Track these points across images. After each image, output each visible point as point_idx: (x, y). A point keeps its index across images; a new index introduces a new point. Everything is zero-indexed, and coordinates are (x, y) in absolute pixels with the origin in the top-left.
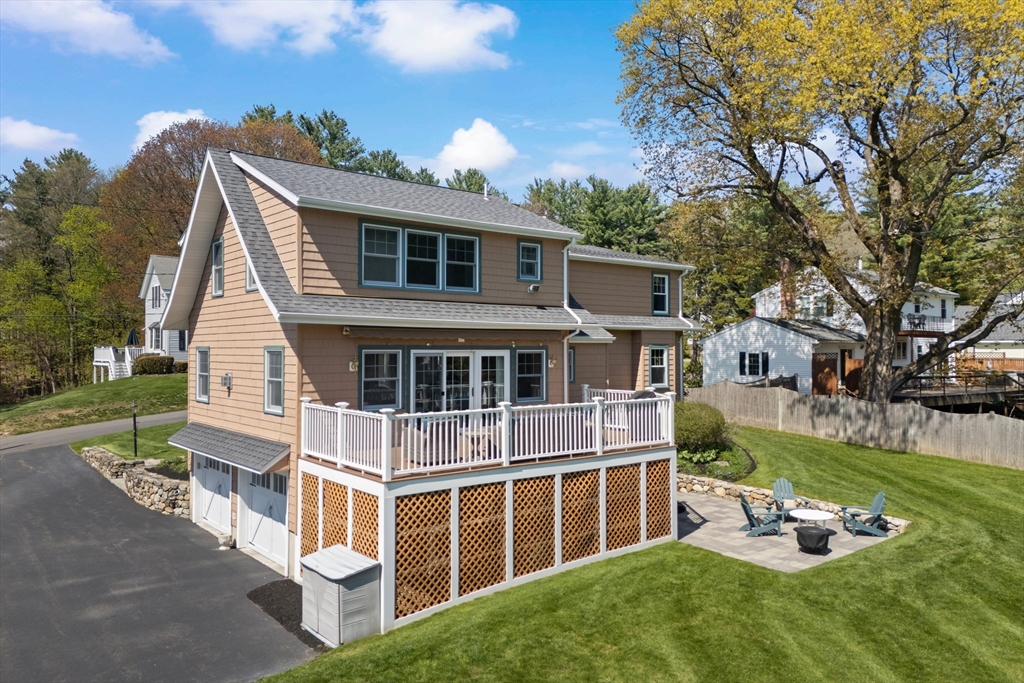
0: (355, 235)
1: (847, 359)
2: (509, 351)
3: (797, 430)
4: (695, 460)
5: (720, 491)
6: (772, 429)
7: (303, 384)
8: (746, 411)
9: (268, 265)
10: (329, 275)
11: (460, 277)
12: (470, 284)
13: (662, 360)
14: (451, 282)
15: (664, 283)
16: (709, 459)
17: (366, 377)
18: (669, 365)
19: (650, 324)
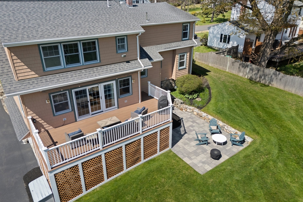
0: (38, 51)
1: (257, 41)
2: (115, 81)
3: (232, 72)
4: (190, 98)
5: (195, 113)
6: (224, 70)
7: (27, 112)
8: (217, 63)
9: (3, 66)
10: (29, 70)
11: (90, 56)
12: (96, 59)
13: (184, 58)
14: (86, 60)
15: (188, 27)
16: (194, 98)
17: (54, 103)
18: (186, 59)
19: (180, 46)
